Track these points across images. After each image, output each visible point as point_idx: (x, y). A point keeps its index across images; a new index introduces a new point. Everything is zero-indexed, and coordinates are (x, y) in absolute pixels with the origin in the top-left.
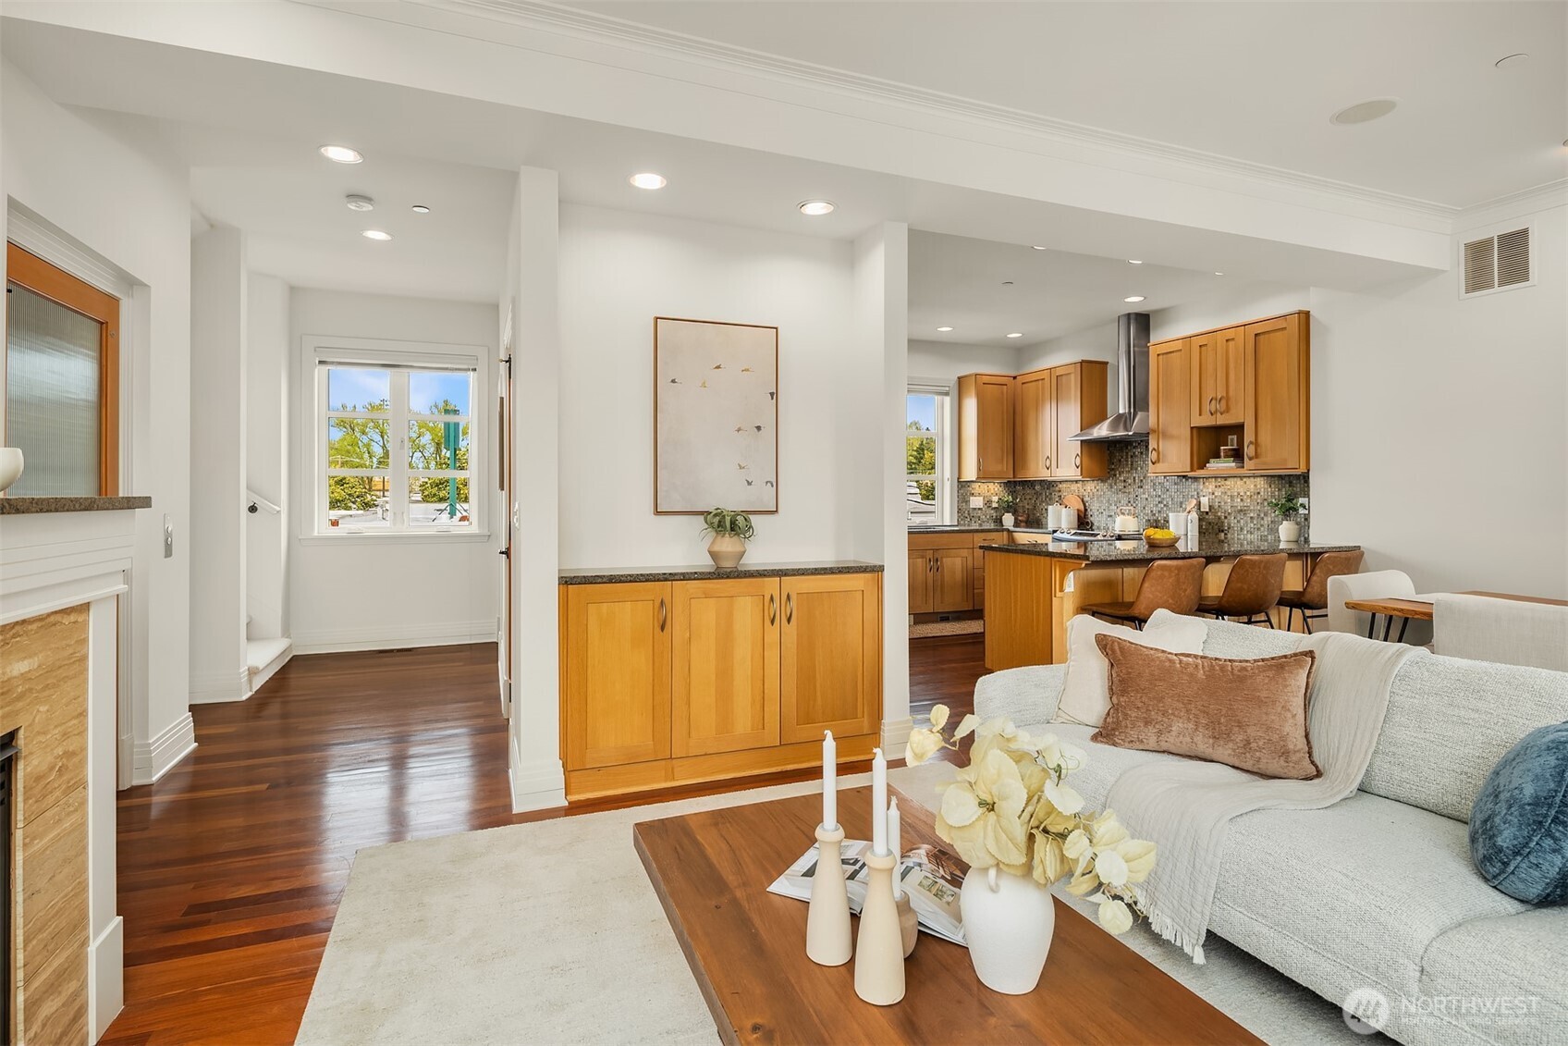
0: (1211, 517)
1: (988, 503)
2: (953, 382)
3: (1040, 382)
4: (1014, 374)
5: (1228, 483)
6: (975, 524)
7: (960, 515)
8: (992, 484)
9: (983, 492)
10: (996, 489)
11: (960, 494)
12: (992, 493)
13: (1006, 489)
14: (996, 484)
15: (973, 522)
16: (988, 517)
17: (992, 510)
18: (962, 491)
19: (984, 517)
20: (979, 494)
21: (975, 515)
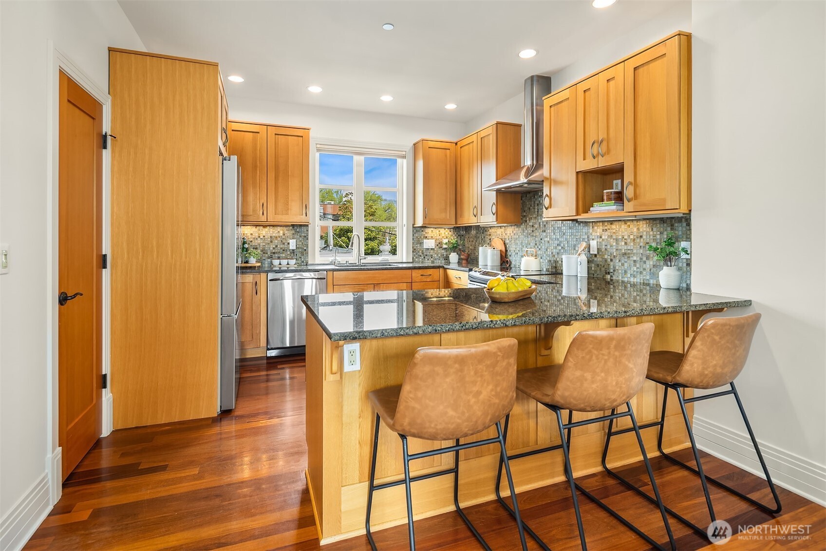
0: (598, 259)
1: (439, 244)
2: (409, 148)
3: (471, 145)
4: (455, 141)
5: (613, 227)
6: (428, 261)
7: (415, 254)
8: (443, 229)
9: (436, 235)
10: (447, 233)
11: (415, 237)
12: (443, 237)
13: (456, 233)
14: (447, 229)
15: (426, 259)
16: (439, 255)
17: (443, 249)
18: (417, 235)
19: (436, 255)
20: (432, 237)
21: (428, 254)
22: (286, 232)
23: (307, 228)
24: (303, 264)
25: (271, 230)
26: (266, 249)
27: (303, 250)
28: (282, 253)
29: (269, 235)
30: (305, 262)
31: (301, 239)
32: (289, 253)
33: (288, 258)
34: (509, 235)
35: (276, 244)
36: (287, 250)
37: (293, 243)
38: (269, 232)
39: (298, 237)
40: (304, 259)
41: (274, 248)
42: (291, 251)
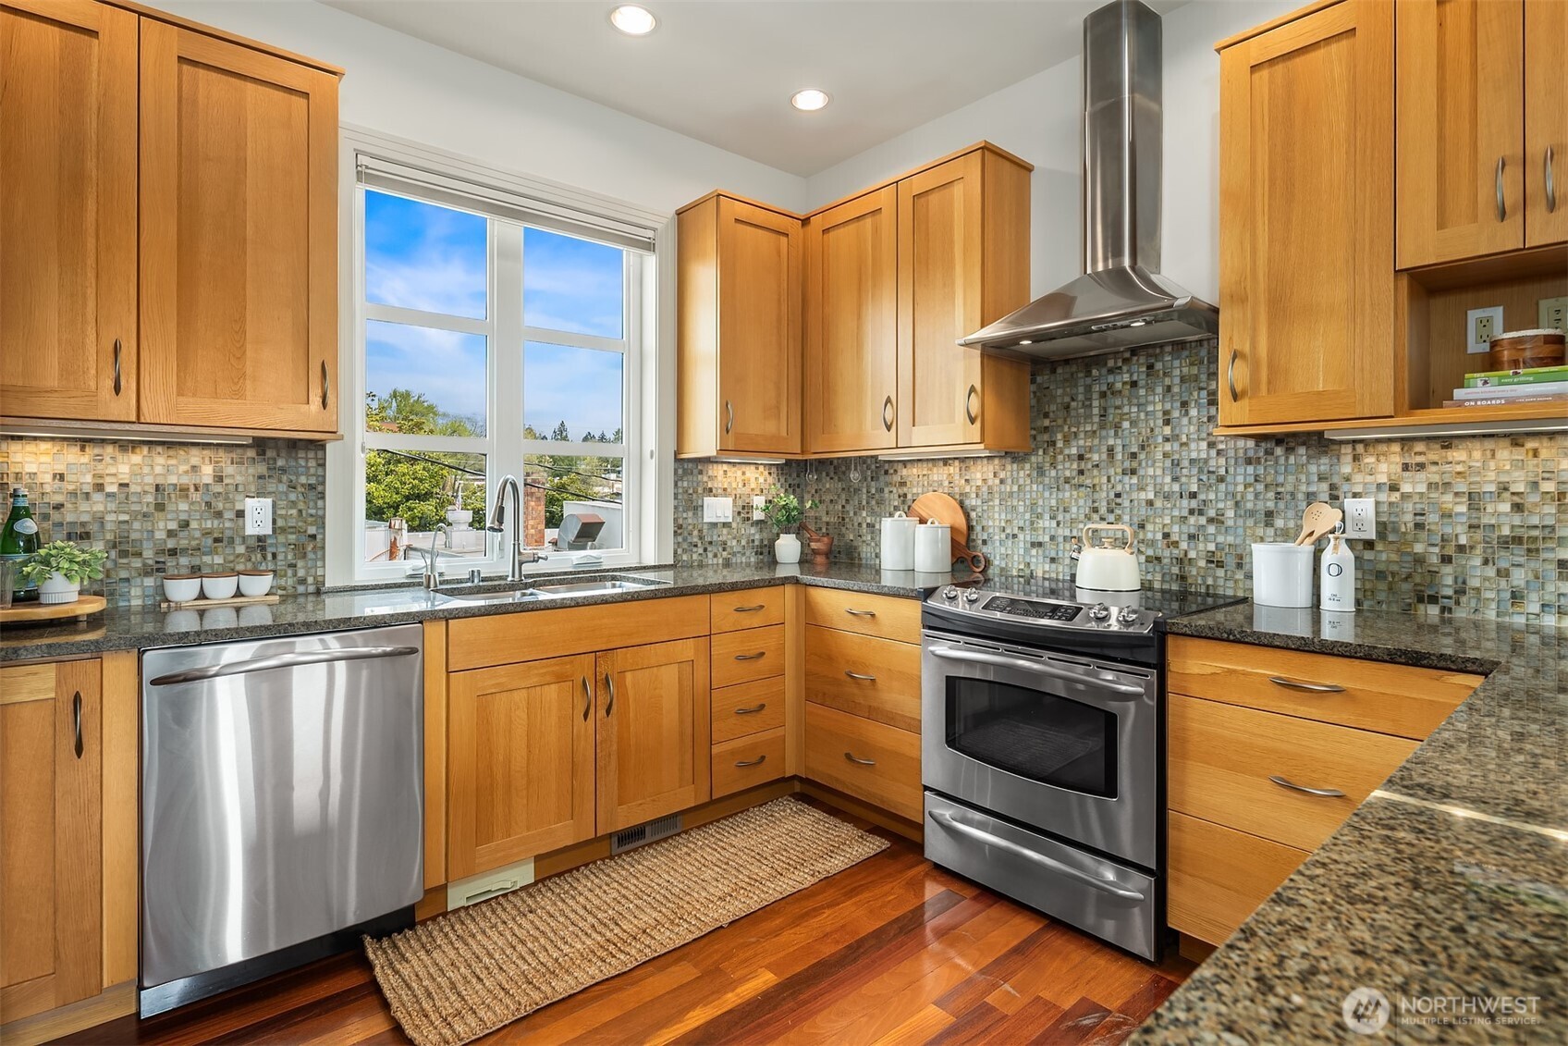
0: (1384, 555)
1: (744, 510)
2: (665, 221)
3: (869, 221)
4: (802, 213)
5: (1458, 454)
6: (715, 561)
7: (680, 539)
8: (753, 467)
9: (734, 485)
10: (761, 480)
11: (680, 490)
12: (753, 490)
13: (782, 480)
14: (761, 468)
15: (710, 555)
16: (743, 542)
17: (752, 526)
18: (685, 484)
19: (734, 543)
20: (725, 490)
21: (715, 538)
22: (229, 469)
23: (320, 454)
24: (301, 589)
25: (160, 460)
26: (134, 536)
27: (303, 539)
28: (212, 552)
29: (149, 480)
30: (310, 580)
31: (293, 497)
32: (241, 549)
33: (240, 567)
34: (979, 483)
35: (183, 517)
36: (231, 541)
37: (258, 516)
38: (146, 470)
39: (283, 488)
40: (307, 569)
41: (171, 534)
42: (253, 543)
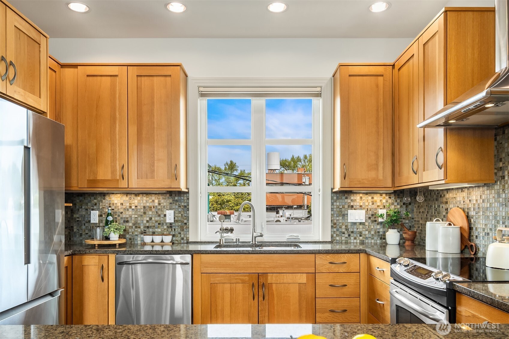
1: (373, 217)
6: (355, 241)
7: (335, 230)
8: (378, 195)
9: (367, 204)
10: (384, 201)
11: (335, 207)
12: (378, 206)
13: (399, 201)
14: (384, 195)
15: (352, 238)
16: (373, 233)
17: (378, 224)
18: (338, 204)
19: (367, 232)
20: (361, 206)
21: (355, 230)
22: (162, 201)
23: (188, 195)
24: (182, 241)
25: (145, 198)
26: (139, 222)
27: (183, 224)
28: (158, 228)
29: (142, 205)
30: (185, 238)
31: (180, 210)
32: (165, 227)
33: (165, 233)
34: (475, 202)
35: (150, 216)
36: (163, 224)
37: (170, 216)
38: (141, 202)
39: (177, 207)
40: (184, 235)
41: (147, 221)
42: (169, 225)
